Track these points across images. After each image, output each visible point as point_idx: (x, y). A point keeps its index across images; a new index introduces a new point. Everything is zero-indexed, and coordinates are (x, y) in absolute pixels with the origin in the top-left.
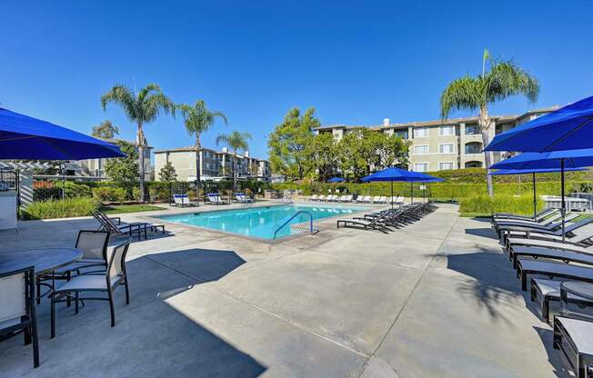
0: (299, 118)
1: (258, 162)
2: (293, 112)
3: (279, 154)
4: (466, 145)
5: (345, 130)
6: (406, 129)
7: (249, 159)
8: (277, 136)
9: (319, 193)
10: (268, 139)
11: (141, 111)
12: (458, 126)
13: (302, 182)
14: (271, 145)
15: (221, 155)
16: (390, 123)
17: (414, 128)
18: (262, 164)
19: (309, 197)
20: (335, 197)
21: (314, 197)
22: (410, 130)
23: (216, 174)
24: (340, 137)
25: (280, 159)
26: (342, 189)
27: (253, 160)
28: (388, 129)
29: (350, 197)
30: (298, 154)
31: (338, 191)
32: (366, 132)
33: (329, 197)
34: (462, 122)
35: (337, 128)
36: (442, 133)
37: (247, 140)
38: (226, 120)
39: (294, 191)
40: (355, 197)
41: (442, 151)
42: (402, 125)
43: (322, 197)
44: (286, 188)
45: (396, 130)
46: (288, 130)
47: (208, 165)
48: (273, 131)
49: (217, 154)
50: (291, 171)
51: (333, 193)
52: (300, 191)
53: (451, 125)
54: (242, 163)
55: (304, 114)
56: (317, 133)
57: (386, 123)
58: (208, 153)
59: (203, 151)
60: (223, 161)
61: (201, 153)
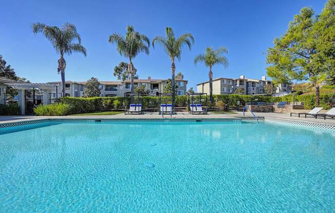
7: (264, 82)
15: (236, 80)
27: (269, 83)
47: (225, 89)
49: (233, 81)
54: (257, 85)
58: (225, 81)
59: (221, 79)
60: (238, 85)
61: (220, 81)
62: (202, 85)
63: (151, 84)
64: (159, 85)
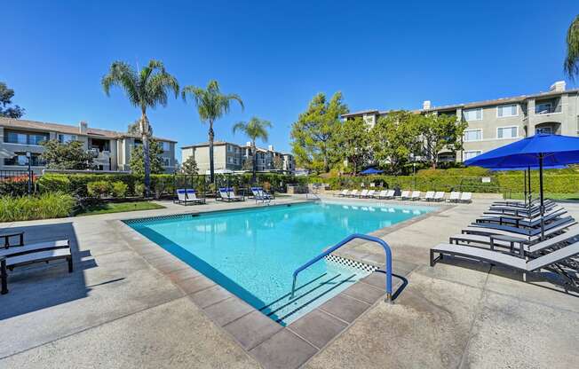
0: (325, 104)
1: (282, 156)
2: (319, 98)
3: (303, 145)
4: (536, 126)
5: (378, 116)
6: (453, 111)
7: (272, 153)
8: (301, 126)
9: (350, 187)
10: (292, 129)
11: (144, 93)
12: (524, 105)
13: (329, 175)
14: (294, 135)
15: (245, 149)
16: (431, 106)
17: (464, 109)
18: (286, 158)
19: (338, 192)
20: (371, 193)
21: (345, 192)
22: (459, 112)
23: (239, 168)
24: (373, 124)
25: (305, 150)
26: (377, 183)
27: (277, 154)
28: (431, 112)
29: (391, 193)
30: (324, 144)
31: (373, 185)
32: (403, 117)
33: (364, 192)
34: (530, 98)
35: (368, 114)
36: (500, 114)
37: (267, 129)
38: (242, 103)
39: (320, 185)
40: (398, 193)
41: (500, 136)
42: (447, 107)
43: (354, 192)
44: (310, 182)
45: (440, 113)
46: (313, 118)
47: (231, 160)
48: (297, 120)
49: (240, 148)
50: (316, 164)
51: (367, 187)
52: (328, 185)
53: (513, 104)
54: (266, 156)
55: (331, 100)
56: (346, 119)
57: (427, 106)
58: (231, 147)
59: (226, 144)
60: (247, 155)
61: (224, 147)
62: (192, 150)
63: (89, 139)
64: (112, 143)
